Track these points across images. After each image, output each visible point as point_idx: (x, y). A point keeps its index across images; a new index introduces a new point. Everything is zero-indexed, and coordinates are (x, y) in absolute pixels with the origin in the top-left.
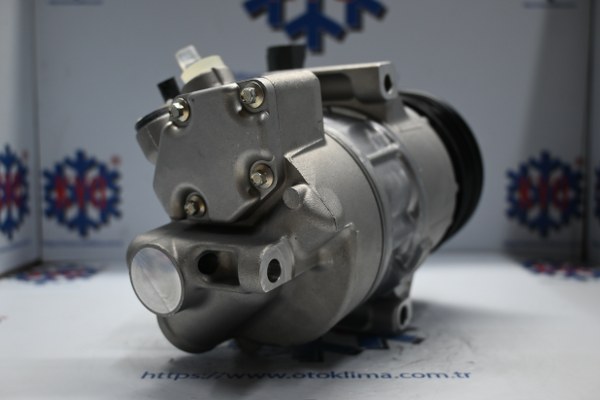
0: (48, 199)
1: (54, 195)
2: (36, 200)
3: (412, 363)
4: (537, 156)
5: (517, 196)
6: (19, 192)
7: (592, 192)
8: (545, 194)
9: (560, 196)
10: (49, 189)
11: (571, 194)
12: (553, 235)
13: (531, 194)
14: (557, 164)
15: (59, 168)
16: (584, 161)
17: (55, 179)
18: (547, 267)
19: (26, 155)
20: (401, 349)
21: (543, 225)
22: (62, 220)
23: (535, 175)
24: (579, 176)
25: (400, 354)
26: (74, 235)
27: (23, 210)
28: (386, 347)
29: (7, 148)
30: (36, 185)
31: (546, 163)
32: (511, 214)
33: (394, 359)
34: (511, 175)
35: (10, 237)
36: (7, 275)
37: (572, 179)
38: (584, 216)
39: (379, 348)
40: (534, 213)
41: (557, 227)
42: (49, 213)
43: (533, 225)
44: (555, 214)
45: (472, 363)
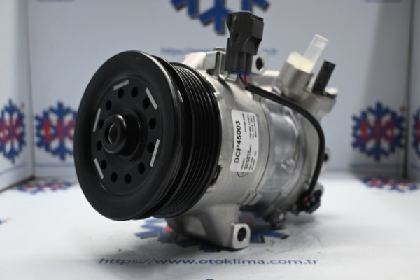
0: (38, 135)
1: (43, 132)
2: (31, 136)
3: (279, 253)
4: (373, 106)
5: (359, 133)
6: (19, 131)
7: (411, 130)
8: (378, 132)
9: (389, 133)
10: (39, 128)
11: (396, 132)
12: (383, 159)
13: (368, 131)
14: (387, 111)
15: (46, 114)
16: (405, 109)
17: (43, 122)
18: (379, 182)
19: (23, 105)
20: (273, 242)
21: (377, 153)
22: (48, 149)
23: (371, 118)
24: (402, 119)
25: (272, 246)
26: (56, 159)
27: (22, 142)
28: (263, 241)
29: (10, 102)
30: (30, 126)
31: (379, 110)
32: (355, 145)
33: (268, 250)
34: (355, 118)
35: (13, 161)
36: (11, 187)
37: (397, 121)
38: (405, 147)
39: (258, 242)
40: (371, 145)
41: (386, 154)
42: (40, 145)
43: (370, 153)
44: (385, 145)
45: (319, 253)
